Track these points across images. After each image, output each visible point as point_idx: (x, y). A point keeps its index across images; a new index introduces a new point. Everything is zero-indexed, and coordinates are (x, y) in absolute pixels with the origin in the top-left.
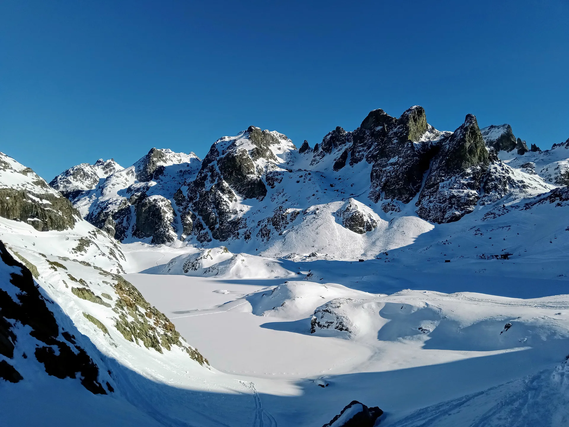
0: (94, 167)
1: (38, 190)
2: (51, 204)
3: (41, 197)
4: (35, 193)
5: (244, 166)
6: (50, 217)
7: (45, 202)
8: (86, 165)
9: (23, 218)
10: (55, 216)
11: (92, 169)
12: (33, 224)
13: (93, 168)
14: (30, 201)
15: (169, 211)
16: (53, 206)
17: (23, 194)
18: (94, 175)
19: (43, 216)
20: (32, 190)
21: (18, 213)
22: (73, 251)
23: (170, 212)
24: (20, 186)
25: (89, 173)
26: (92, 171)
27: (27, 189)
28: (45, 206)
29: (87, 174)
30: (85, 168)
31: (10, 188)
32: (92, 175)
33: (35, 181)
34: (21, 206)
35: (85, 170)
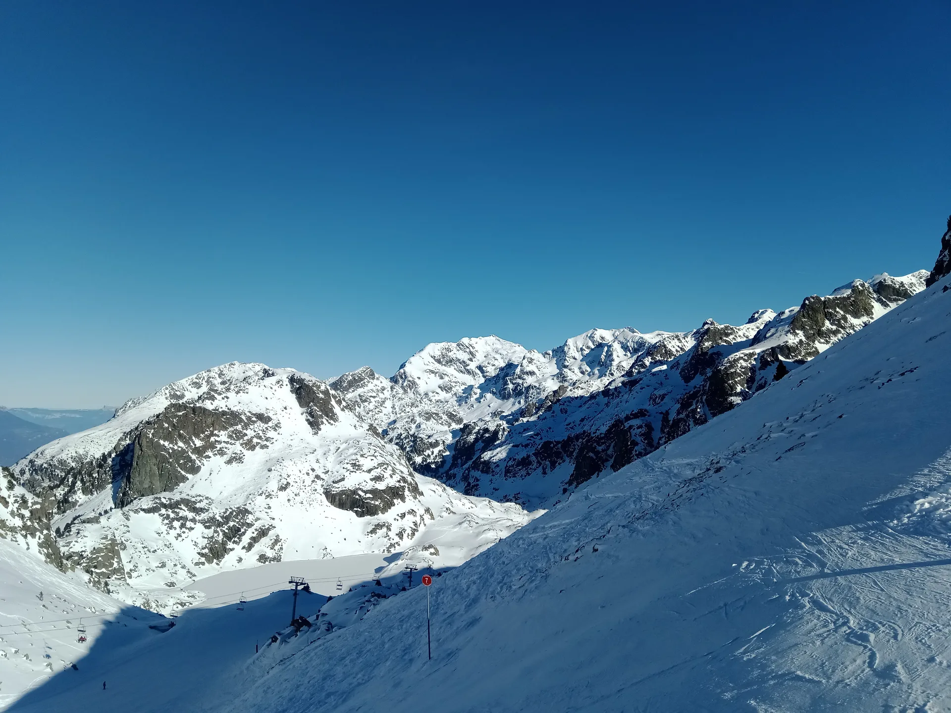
0: (685, 339)
1: (370, 485)
2: (371, 496)
3: (366, 492)
4: (364, 489)
5: (728, 384)
6: (367, 507)
7: (369, 495)
8: (672, 338)
9: (351, 508)
10: (370, 506)
11: (681, 342)
12: (356, 512)
13: (683, 341)
14: (357, 497)
15: (642, 441)
16: (372, 499)
17: (354, 492)
18: (681, 351)
19: (362, 507)
20: (363, 487)
21: (348, 505)
22: (367, 534)
23: (644, 442)
24: (357, 485)
25: (674, 350)
26: (678, 346)
27: (361, 487)
28: (366, 499)
29: (670, 351)
30: (670, 342)
31: (347, 489)
32: (679, 351)
33: (372, 477)
34: (351, 501)
35: (669, 346)
